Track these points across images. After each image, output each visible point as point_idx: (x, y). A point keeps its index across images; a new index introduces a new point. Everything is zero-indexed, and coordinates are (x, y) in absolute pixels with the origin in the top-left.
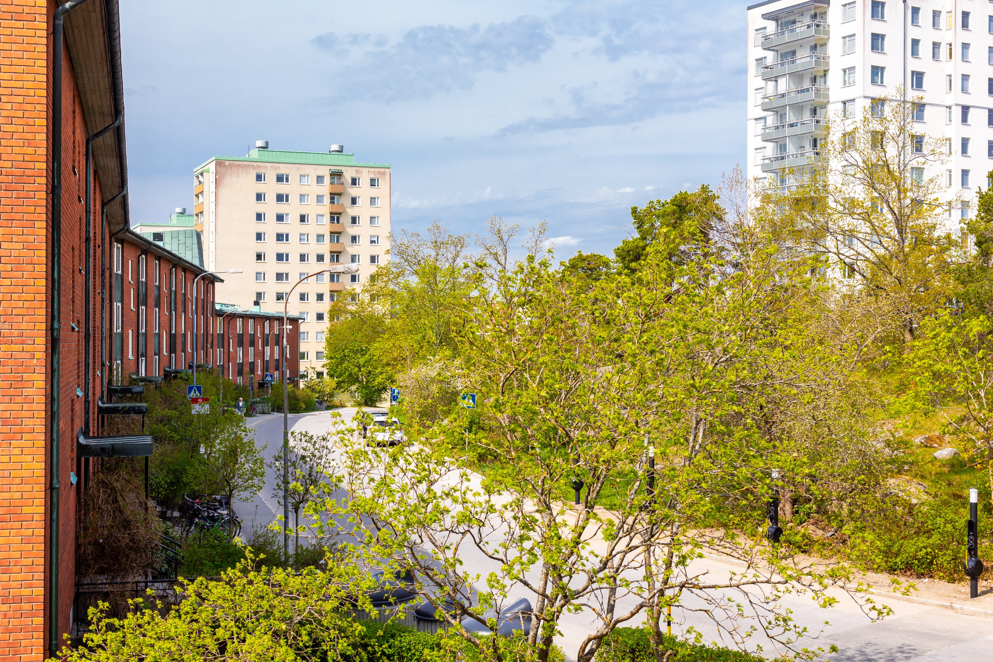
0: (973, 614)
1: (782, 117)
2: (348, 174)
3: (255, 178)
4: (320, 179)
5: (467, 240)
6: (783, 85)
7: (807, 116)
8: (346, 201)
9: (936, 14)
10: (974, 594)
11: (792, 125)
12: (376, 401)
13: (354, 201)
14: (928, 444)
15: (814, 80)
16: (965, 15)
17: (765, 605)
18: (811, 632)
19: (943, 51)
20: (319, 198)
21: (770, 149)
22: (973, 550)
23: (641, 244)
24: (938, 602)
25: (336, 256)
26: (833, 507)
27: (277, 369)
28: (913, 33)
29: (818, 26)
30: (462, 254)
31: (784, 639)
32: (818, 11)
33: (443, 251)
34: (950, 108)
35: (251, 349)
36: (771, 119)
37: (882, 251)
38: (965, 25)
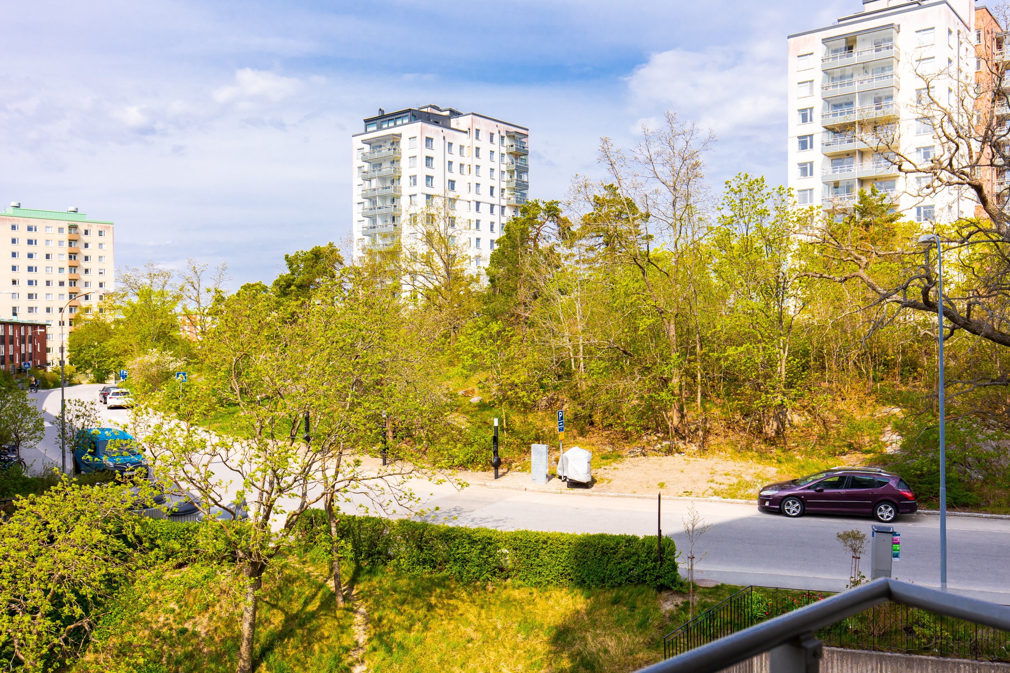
0: (497, 488)
1: (374, 203)
2: (82, 228)
3: (11, 227)
4: (61, 230)
5: (172, 274)
6: (375, 183)
7: (389, 203)
8: (80, 245)
9: (462, 147)
10: (497, 477)
11: (380, 208)
12: (105, 379)
13: (86, 246)
14: (466, 395)
15: (393, 182)
16: (478, 149)
17: (397, 487)
18: (423, 500)
19: (466, 168)
20: (61, 243)
21: (367, 222)
22: (496, 453)
23: (292, 278)
24: (478, 483)
25: (73, 282)
26: (416, 433)
27: (31, 359)
28: (449, 158)
29: (395, 149)
30: (169, 283)
31: (408, 505)
32: (395, 141)
33: (155, 280)
34: (469, 202)
35: (11, 347)
36: (367, 204)
37: (437, 283)
38: (477, 156)
